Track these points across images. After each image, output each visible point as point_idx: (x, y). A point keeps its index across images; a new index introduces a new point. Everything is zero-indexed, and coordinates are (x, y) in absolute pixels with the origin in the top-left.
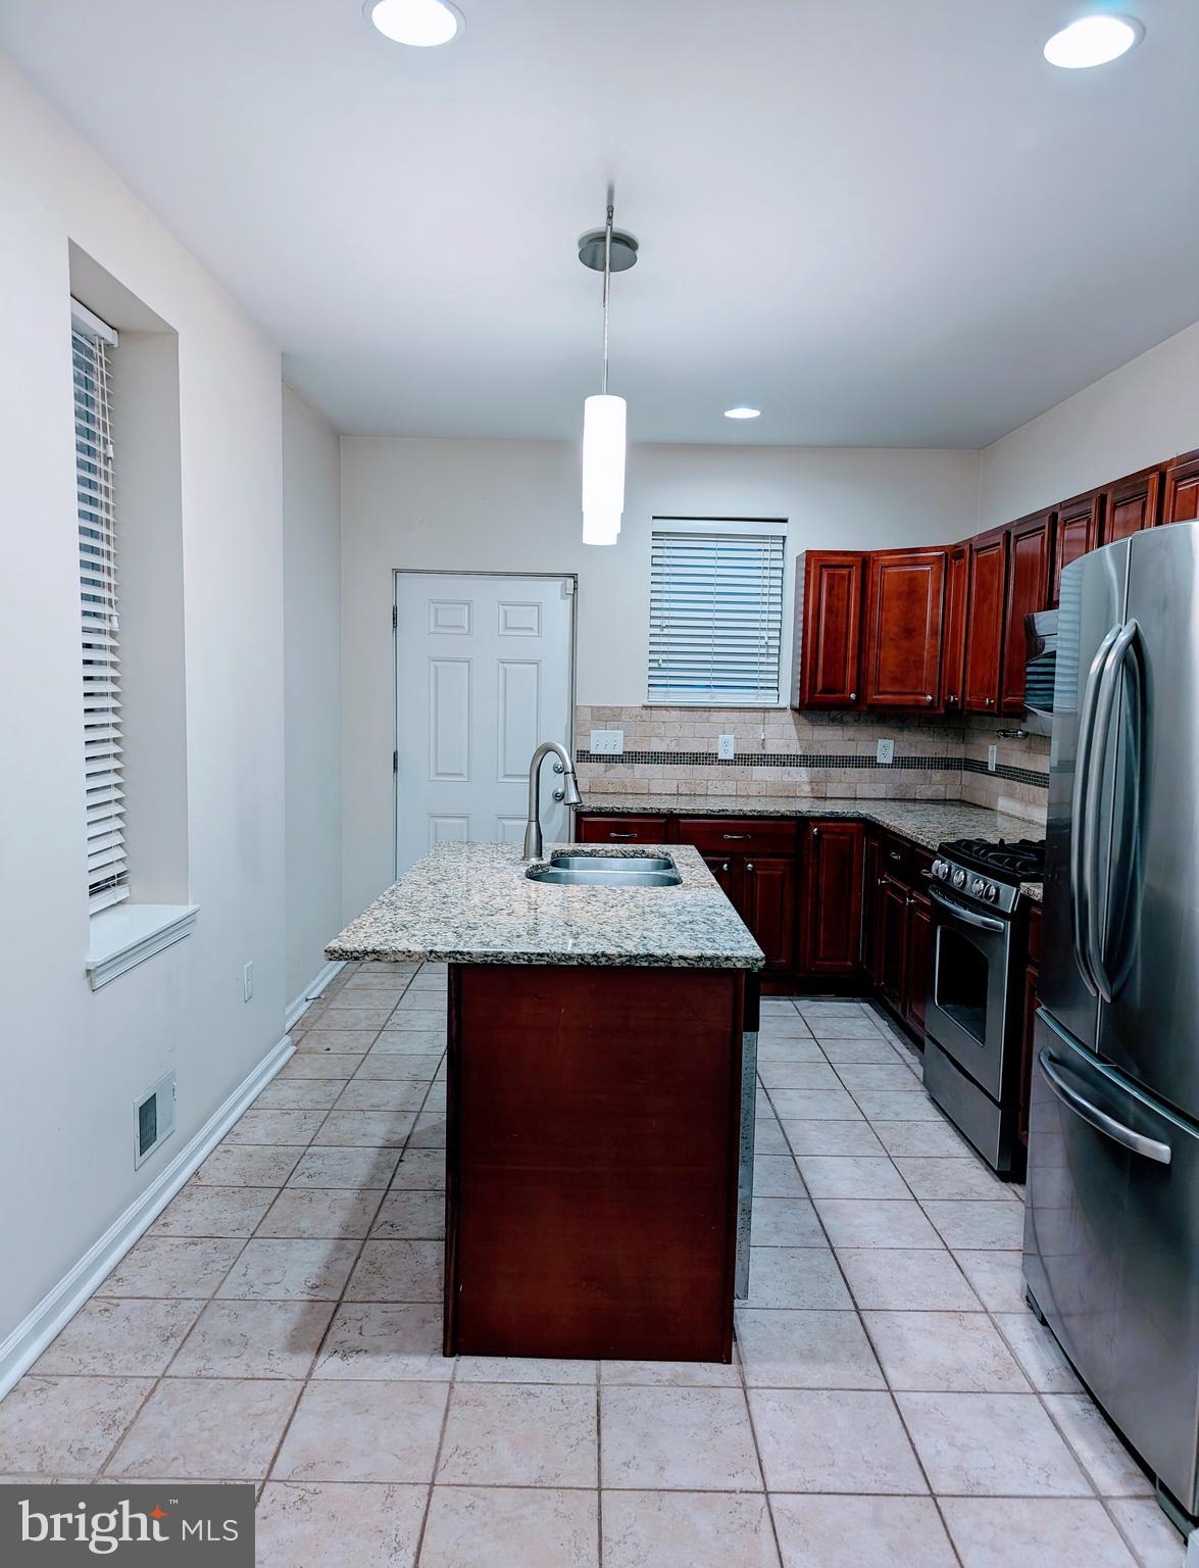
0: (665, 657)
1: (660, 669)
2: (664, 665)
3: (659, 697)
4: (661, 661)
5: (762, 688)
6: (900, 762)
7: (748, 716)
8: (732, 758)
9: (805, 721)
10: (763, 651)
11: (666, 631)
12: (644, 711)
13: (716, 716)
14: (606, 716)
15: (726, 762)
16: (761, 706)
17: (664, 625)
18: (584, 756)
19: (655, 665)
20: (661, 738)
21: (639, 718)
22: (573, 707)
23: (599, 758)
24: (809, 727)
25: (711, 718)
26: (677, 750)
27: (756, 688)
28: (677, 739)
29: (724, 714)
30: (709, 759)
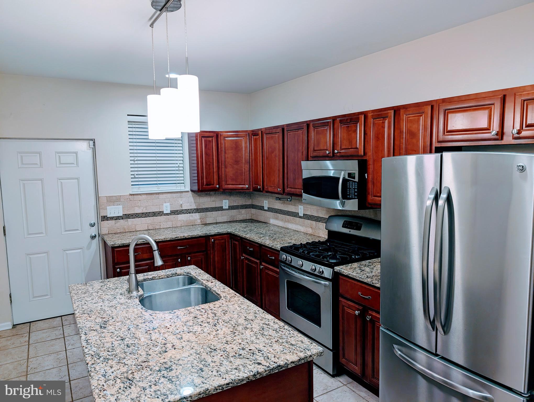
0: (137, 173)
1: (135, 178)
2: (137, 176)
3: (136, 190)
4: (135, 175)
5: (178, 183)
6: (231, 208)
7: (174, 195)
8: (170, 212)
9: (196, 195)
10: (177, 169)
11: (136, 162)
12: (131, 197)
13: (161, 196)
14: (113, 200)
15: (167, 214)
16: (180, 190)
17: (135, 160)
18: (105, 218)
19: (133, 176)
20: (139, 207)
21: (128, 200)
22: (97, 198)
23: (112, 218)
24: (198, 198)
25: (159, 197)
26: (146, 211)
27: (176, 183)
28: (146, 207)
29: (165, 195)
30: (160, 213)
